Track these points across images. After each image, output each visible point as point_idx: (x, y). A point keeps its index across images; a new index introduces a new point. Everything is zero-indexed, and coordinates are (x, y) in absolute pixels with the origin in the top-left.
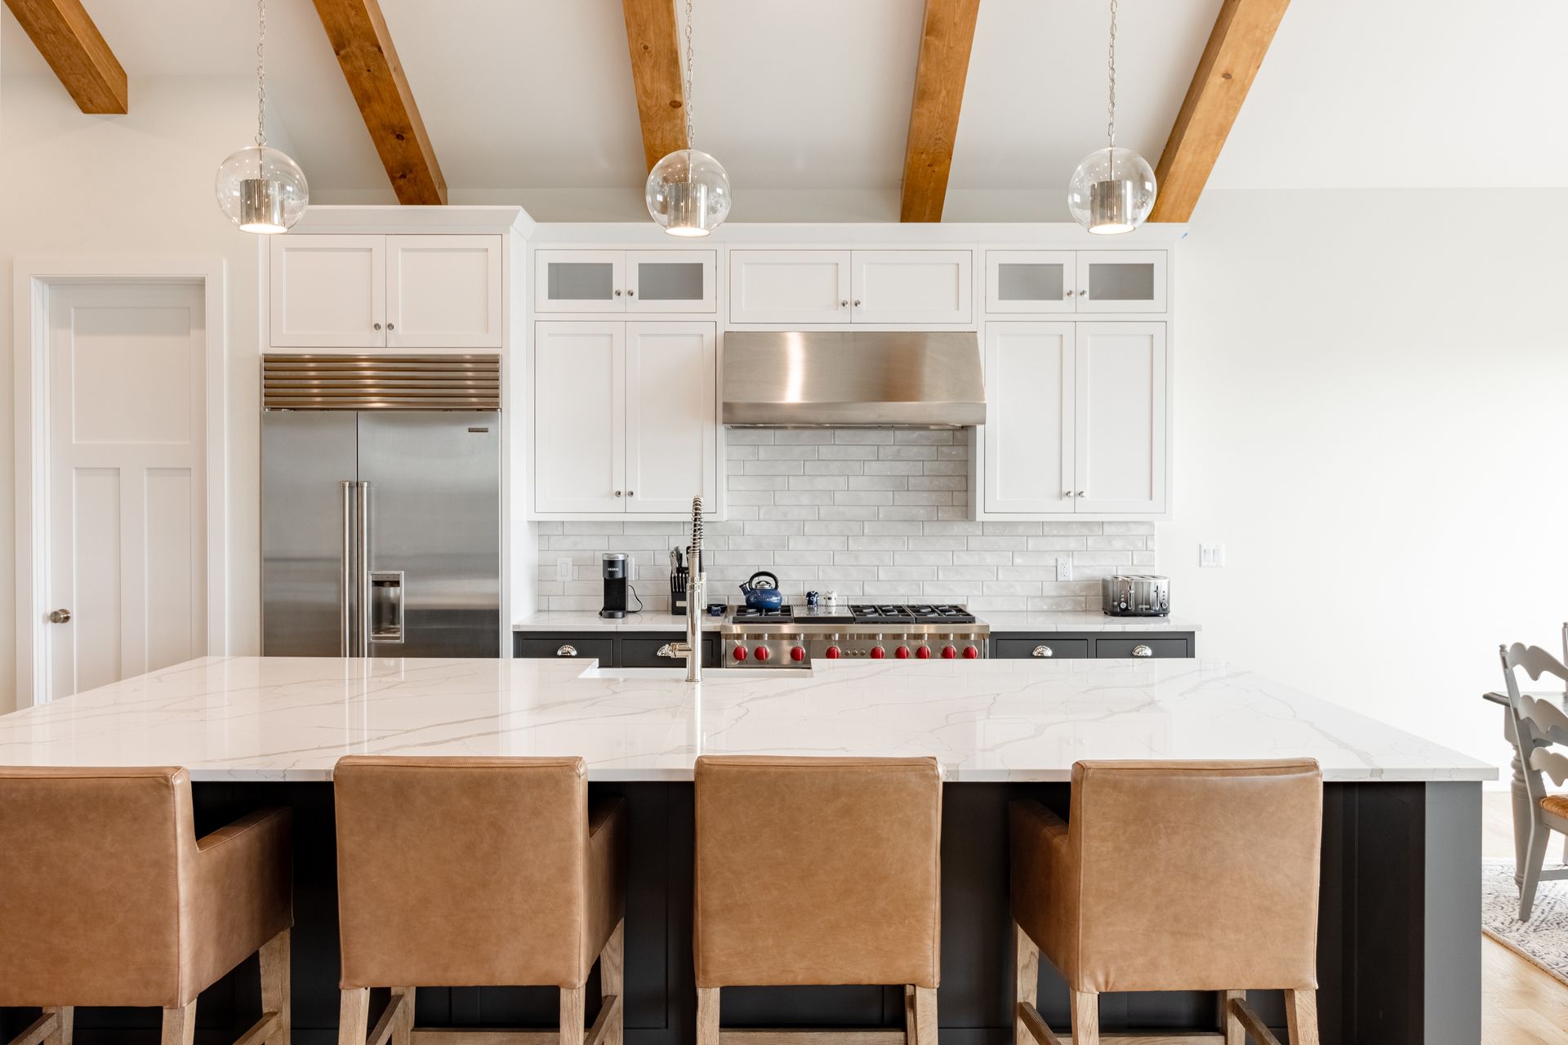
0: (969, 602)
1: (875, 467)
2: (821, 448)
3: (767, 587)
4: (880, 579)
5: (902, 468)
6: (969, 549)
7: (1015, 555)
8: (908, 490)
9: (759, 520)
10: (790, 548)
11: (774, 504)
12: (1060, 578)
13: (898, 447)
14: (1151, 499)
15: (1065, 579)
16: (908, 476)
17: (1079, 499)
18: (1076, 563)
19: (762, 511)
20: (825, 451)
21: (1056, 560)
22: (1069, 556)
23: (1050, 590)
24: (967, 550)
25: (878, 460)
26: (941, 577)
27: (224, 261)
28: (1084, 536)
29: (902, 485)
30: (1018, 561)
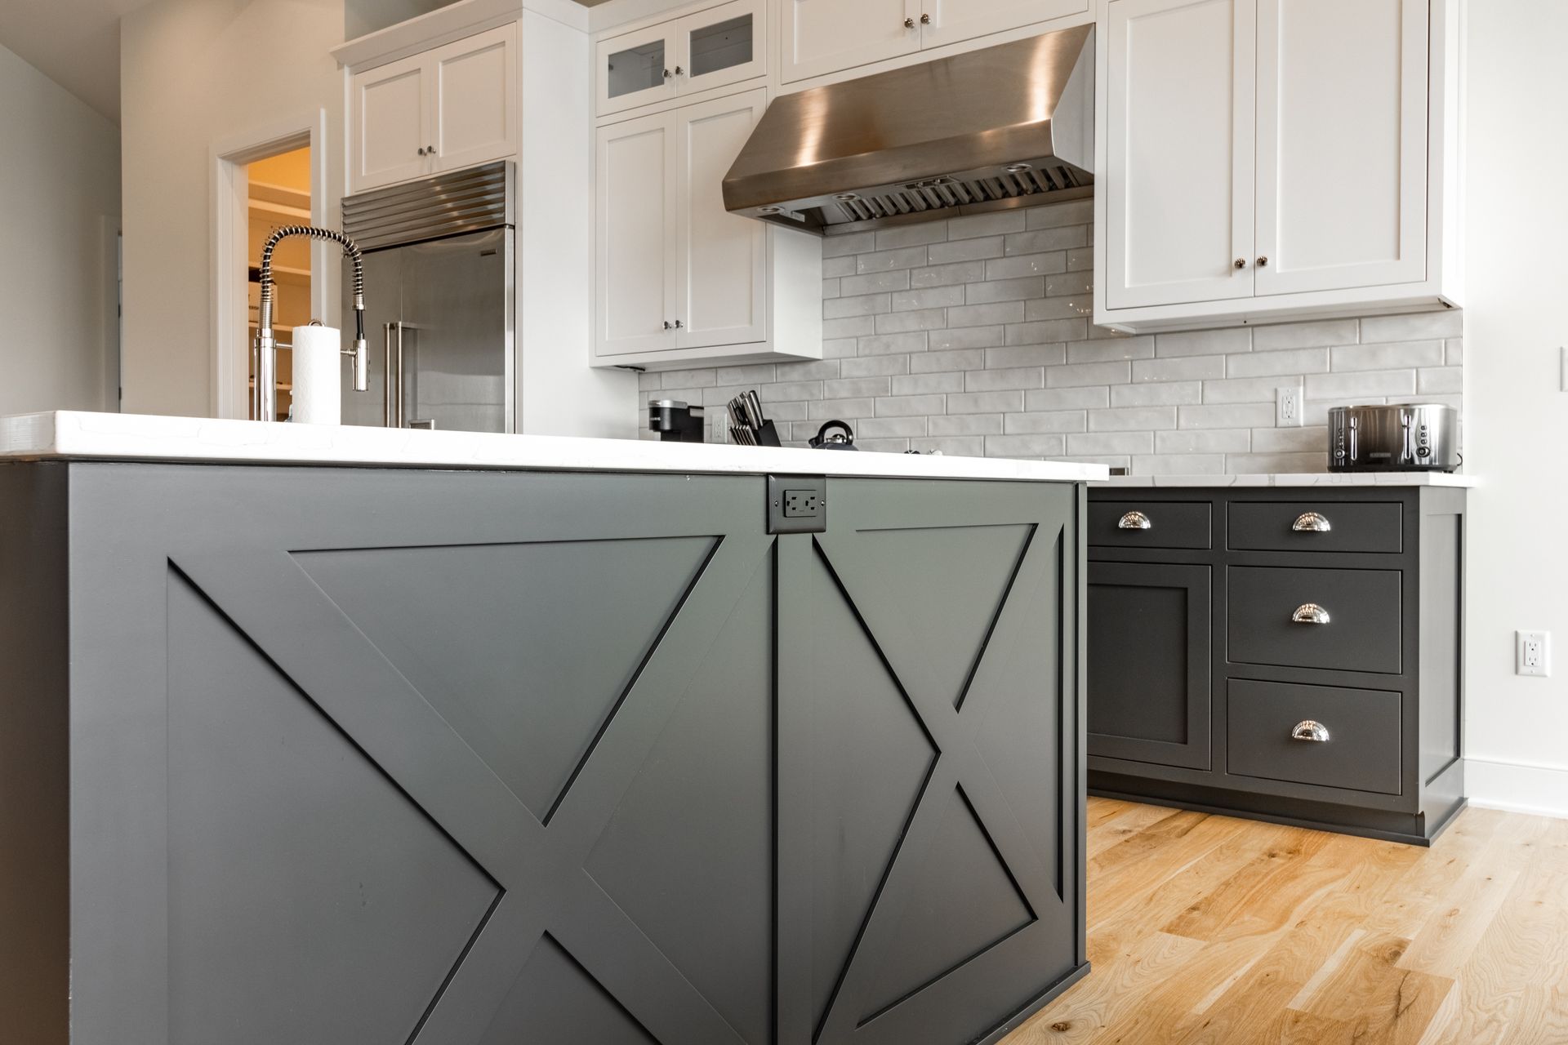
0: (1134, 464)
1: (998, 269)
2: (931, 248)
3: (840, 441)
4: (1006, 432)
5: (1035, 266)
6: (1134, 381)
7: (1205, 387)
8: (1045, 297)
9: (858, 357)
10: (895, 392)
11: (875, 334)
12: (1282, 422)
13: (1031, 234)
14: (1398, 257)
15: (1291, 423)
16: (1045, 276)
17: (1261, 271)
18: (1311, 395)
19: (861, 346)
20: (938, 252)
21: (1276, 390)
22: (1299, 385)
23: (1265, 440)
24: (1132, 383)
25: (1004, 257)
26: (1092, 426)
27: (323, 112)
28: (1325, 347)
29: (1035, 290)
30: (1213, 395)
